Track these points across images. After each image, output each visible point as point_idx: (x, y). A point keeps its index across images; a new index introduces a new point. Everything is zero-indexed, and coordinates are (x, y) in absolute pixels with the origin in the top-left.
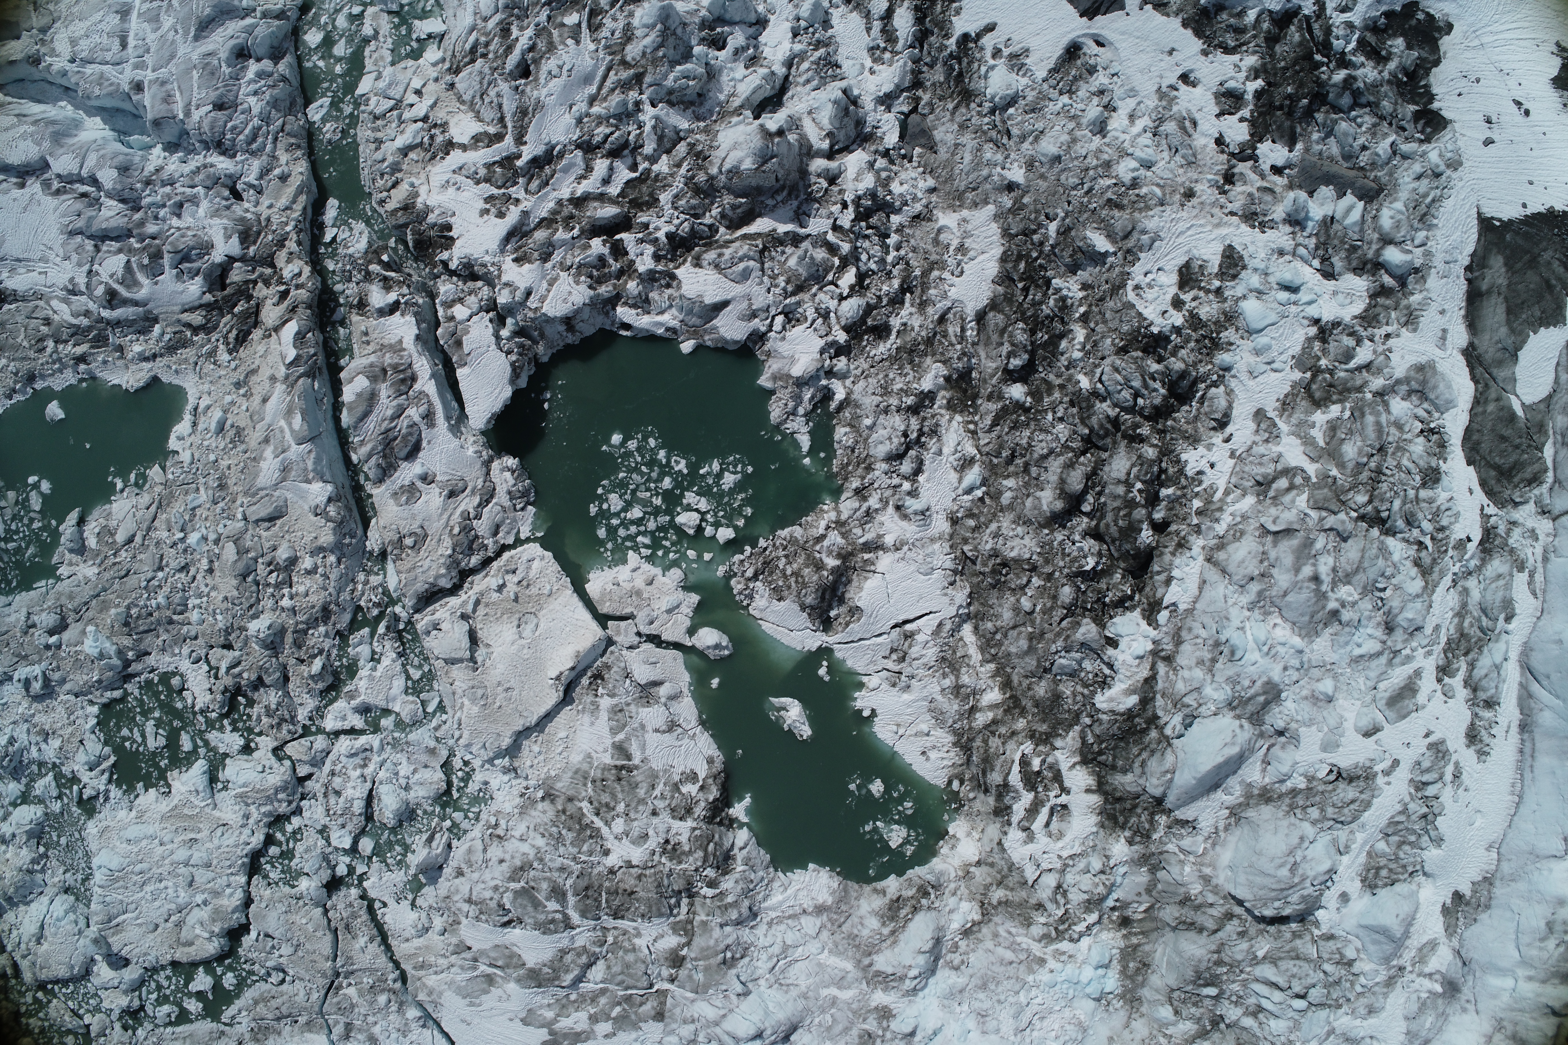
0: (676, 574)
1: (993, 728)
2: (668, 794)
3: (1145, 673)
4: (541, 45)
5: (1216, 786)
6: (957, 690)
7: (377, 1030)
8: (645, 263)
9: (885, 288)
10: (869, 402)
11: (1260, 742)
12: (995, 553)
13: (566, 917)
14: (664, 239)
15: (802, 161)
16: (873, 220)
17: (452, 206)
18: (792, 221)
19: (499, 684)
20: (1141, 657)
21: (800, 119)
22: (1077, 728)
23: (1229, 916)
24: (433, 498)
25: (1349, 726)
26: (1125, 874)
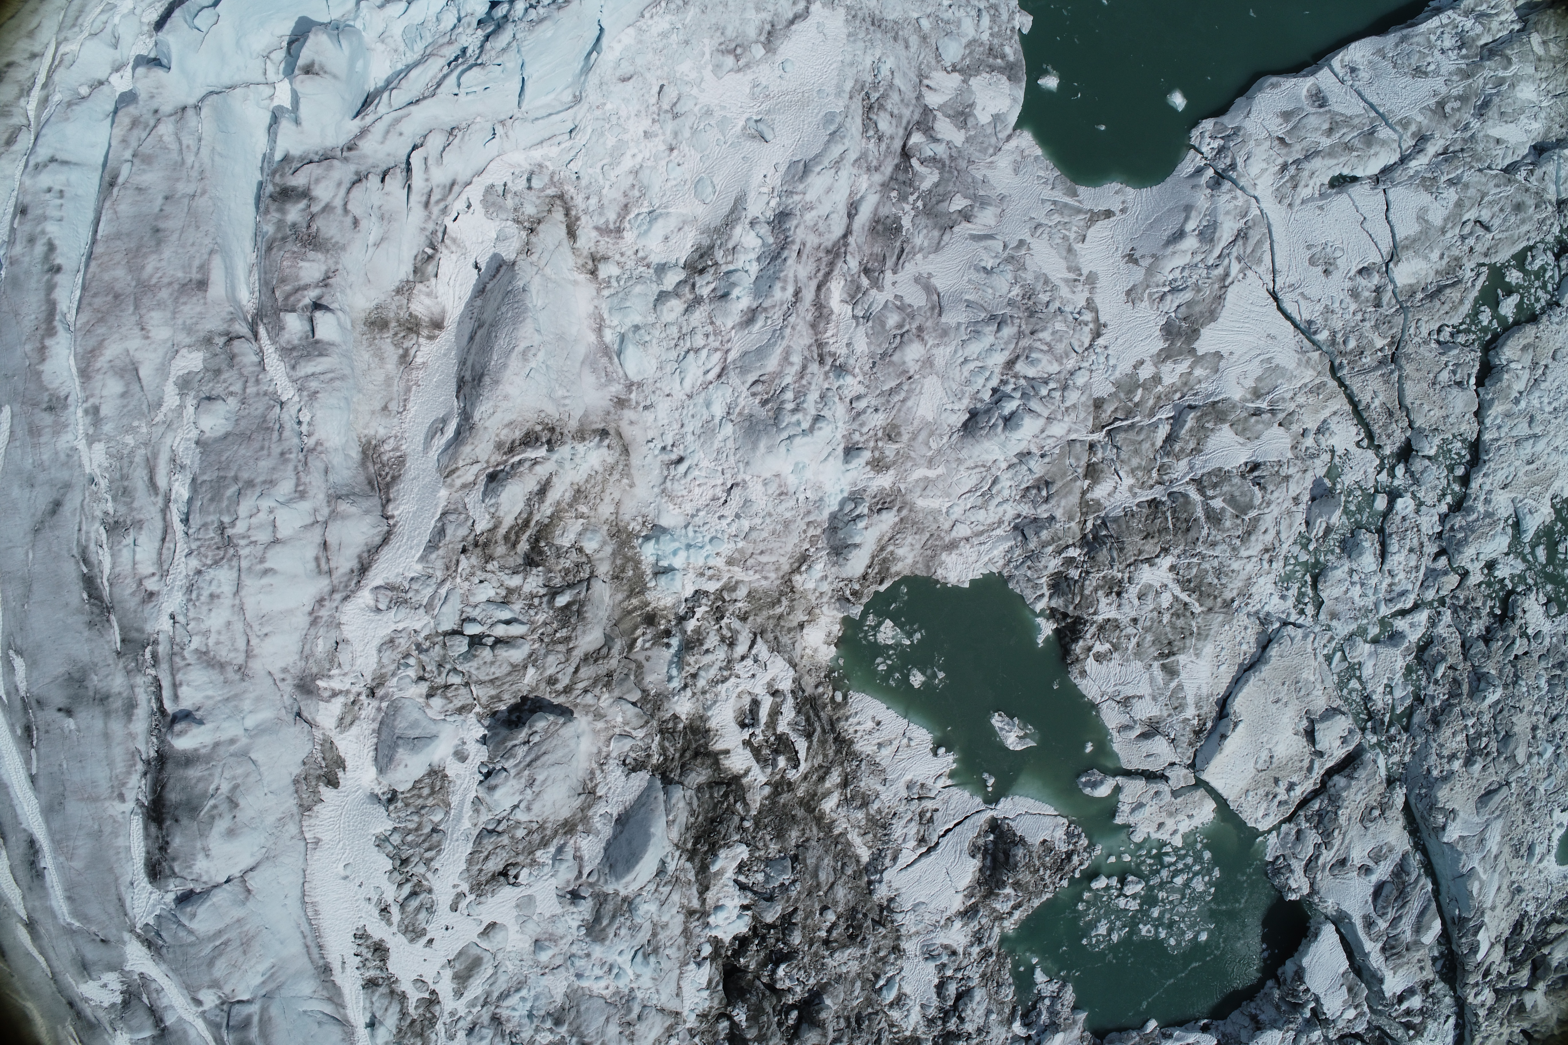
0: (1138, 838)
1: (821, 772)
2: (1124, 641)
3: (710, 896)
5: (622, 821)
6: (865, 804)
7: (1353, 307)
10: (994, 1031)
11: (592, 880)
12: (863, 944)
13: (1201, 490)
19: (1286, 704)
20: (717, 908)
22: (754, 812)
23: (567, 690)
24: (1358, 855)
25: (513, 928)
26: (670, 679)
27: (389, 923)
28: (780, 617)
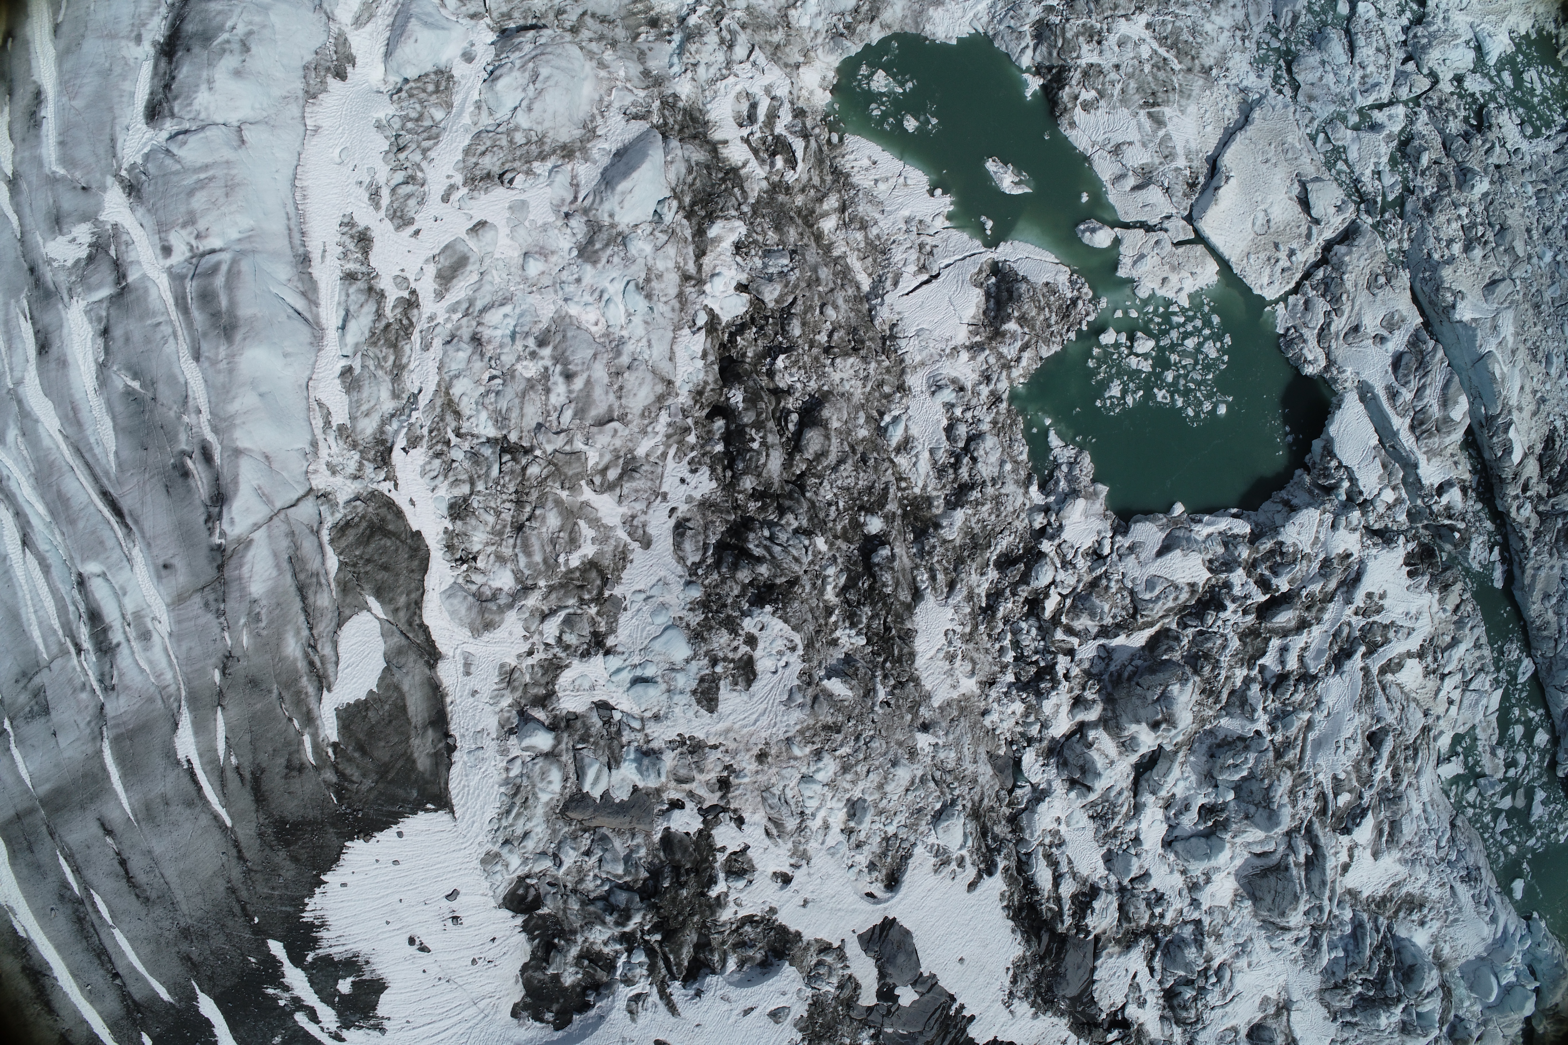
0: (1143, 292)
1: (819, 195)
2: (1108, 87)
3: (706, 261)
4: (1365, 767)
5: (619, 154)
6: (864, 226)
8: (1238, 577)
9: (1010, 605)
10: (1010, 488)
11: (587, 203)
14: (1228, 603)
15: (1114, 711)
16: (1033, 670)
17: (1411, 596)
18: (1114, 649)
19: (1275, 165)
20: (713, 276)
21: (1120, 753)
22: (752, 201)
24: (1371, 323)
25: (504, 231)
26: (671, 66)
27: (377, 207)
28: (777, 47)
